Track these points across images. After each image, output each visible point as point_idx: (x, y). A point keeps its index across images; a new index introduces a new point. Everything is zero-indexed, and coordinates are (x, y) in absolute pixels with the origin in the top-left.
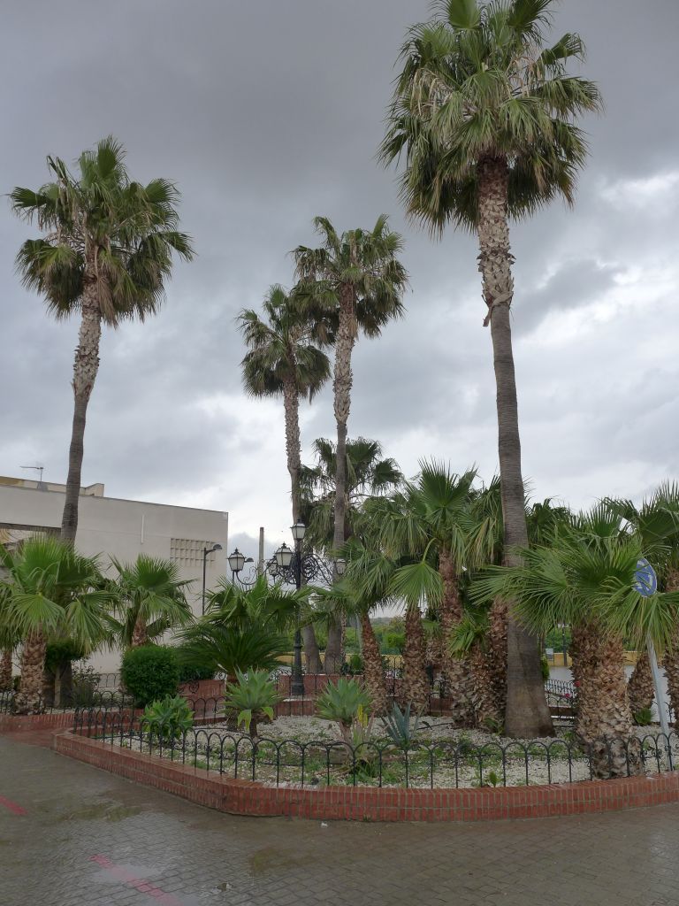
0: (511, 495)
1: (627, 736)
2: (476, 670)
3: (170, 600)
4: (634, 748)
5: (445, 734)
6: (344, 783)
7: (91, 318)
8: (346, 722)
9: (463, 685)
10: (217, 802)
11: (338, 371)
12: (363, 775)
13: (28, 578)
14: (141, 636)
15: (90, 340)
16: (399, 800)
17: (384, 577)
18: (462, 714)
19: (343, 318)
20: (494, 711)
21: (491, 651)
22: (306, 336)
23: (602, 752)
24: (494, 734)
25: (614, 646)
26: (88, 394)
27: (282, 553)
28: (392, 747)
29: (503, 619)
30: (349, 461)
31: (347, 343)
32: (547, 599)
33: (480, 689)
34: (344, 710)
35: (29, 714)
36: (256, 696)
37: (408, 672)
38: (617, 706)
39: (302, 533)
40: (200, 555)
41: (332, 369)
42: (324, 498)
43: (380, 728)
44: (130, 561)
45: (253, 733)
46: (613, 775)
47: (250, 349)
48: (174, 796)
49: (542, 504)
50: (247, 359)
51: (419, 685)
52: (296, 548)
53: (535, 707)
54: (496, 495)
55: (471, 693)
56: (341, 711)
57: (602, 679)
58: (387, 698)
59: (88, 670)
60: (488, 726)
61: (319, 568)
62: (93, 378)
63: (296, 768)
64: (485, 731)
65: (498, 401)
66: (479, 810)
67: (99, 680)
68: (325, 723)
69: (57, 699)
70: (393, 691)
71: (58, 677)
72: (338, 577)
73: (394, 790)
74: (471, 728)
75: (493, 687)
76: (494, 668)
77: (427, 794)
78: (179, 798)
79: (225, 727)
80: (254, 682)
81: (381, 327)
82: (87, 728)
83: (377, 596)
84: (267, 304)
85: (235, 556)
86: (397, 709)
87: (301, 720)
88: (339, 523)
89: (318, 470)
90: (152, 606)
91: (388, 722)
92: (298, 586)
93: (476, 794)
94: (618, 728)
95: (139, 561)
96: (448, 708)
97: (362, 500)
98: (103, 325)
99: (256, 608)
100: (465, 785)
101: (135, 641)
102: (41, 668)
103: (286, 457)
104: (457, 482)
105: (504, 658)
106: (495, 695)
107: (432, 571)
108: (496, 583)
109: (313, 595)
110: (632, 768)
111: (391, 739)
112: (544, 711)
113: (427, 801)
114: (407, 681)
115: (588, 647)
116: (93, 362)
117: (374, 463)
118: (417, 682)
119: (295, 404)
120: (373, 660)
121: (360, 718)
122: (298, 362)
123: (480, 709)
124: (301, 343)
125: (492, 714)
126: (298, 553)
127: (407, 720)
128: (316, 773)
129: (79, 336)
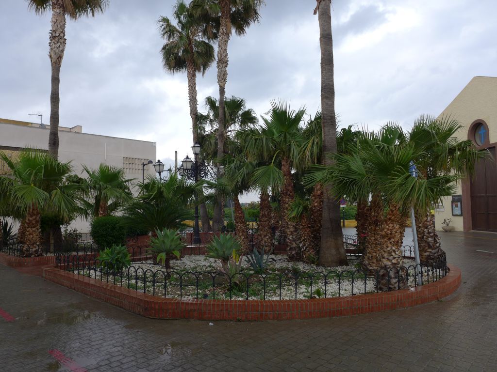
0: (328, 123)
1: (399, 266)
2: (303, 228)
3: (120, 191)
4: (402, 273)
5: (284, 265)
6: (224, 296)
7: (58, 11)
8: (225, 259)
9: (294, 237)
10: (141, 310)
11: (220, 56)
12: (236, 291)
13: (24, 174)
14: (104, 211)
15: (59, 26)
16: (260, 308)
17: (248, 174)
18: (293, 253)
19: (223, 22)
20: (313, 251)
21: (312, 217)
22: (200, 34)
23: (383, 275)
24: (312, 265)
25: (394, 212)
26: (60, 62)
27: (186, 161)
28: (252, 272)
29: (320, 198)
30: (226, 110)
31: (225, 37)
32: (354, 183)
33: (305, 239)
34: (224, 252)
35: (32, 256)
36: (168, 243)
37: (261, 230)
38: (394, 248)
39: (198, 150)
40: (141, 167)
41: (216, 54)
42: (211, 132)
43: (245, 262)
44: (95, 168)
45: (167, 266)
46: (390, 289)
47: (164, 41)
48: (114, 306)
49: (347, 129)
50: (164, 48)
51: (267, 237)
52: (195, 159)
53: (337, 249)
54: (318, 123)
55: (299, 241)
56: (222, 253)
57: (385, 232)
58: (249, 245)
59: (74, 231)
60: (309, 260)
61: (208, 171)
62: (62, 51)
63: (194, 287)
64: (307, 263)
65: (322, 63)
66: (310, 313)
67: (81, 236)
68: (212, 260)
69: (52, 247)
70: (252, 241)
71: (52, 235)
72: (219, 176)
73: (256, 302)
74: (299, 261)
75: (313, 238)
76: (314, 227)
77: (278, 304)
78: (118, 308)
79: (152, 262)
80: (166, 236)
81: (246, 29)
82: (63, 265)
83: (244, 186)
84: (176, 13)
85: (158, 164)
86: (255, 251)
87: (198, 257)
88: (220, 146)
89: (208, 116)
90: (109, 194)
91: (250, 258)
92: (196, 180)
93: (308, 303)
94: (394, 261)
95: (101, 168)
96: (285, 250)
97: (233, 134)
98: (67, 17)
99: (169, 193)
100: (300, 297)
101: (101, 214)
102: (38, 230)
103: (189, 108)
104: (294, 115)
105: (320, 221)
106: (313, 242)
107: (277, 170)
108: (319, 175)
109: (205, 185)
110: (401, 285)
111: (252, 268)
112: (342, 251)
113: (278, 308)
114: (261, 235)
115: (373, 214)
116: (62, 41)
117: (241, 112)
118: (266, 235)
119: (194, 76)
120: (241, 223)
121: (234, 257)
122: (195, 49)
123: (305, 250)
124: (197, 38)
125: (312, 253)
126: (196, 162)
127: (262, 257)
128: (206, 290)
129: (51, 24)
